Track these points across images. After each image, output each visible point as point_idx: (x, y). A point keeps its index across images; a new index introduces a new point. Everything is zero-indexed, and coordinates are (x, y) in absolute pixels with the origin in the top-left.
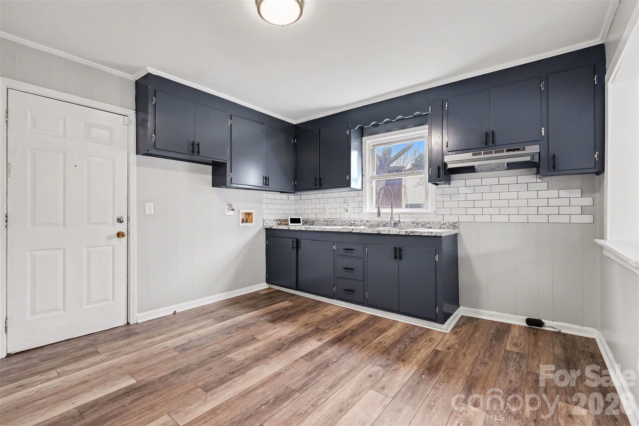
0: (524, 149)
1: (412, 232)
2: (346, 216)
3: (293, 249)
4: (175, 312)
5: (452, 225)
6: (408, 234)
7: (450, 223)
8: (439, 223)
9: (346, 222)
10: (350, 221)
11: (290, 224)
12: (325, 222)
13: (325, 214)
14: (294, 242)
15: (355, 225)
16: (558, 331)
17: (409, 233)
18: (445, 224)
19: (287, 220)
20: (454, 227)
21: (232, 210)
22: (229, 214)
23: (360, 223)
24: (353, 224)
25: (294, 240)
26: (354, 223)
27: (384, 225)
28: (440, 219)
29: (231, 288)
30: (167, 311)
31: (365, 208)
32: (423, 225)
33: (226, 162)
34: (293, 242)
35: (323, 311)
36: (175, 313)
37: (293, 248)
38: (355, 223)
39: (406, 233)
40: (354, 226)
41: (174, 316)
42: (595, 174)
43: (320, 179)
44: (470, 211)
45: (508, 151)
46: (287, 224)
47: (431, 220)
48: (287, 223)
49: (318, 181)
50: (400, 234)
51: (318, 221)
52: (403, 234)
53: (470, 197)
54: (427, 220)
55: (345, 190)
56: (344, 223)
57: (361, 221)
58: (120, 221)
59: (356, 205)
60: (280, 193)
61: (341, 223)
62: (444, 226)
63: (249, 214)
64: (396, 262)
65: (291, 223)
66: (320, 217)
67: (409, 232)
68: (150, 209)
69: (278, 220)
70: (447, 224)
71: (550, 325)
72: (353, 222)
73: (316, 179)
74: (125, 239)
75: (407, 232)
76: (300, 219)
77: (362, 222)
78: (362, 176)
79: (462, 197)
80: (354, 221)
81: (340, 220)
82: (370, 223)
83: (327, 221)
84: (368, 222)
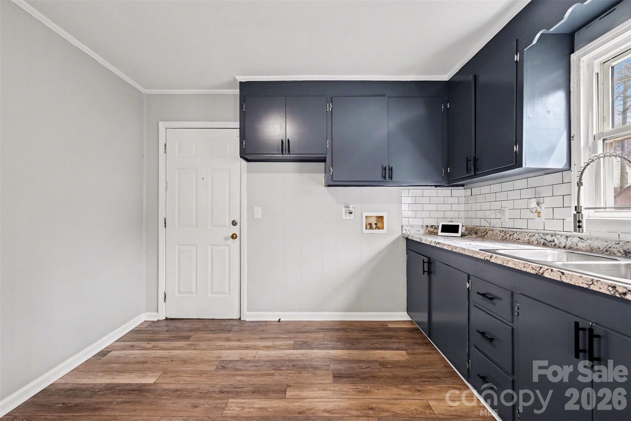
2: (537, 226)
3: (424, 274)
4: (280, 319)
9: (537, 235)
10: (544, 234)
11: (440, 233)
12: (501, 234)
13: (502, 219)
14: (426, 262)
15: (553, 244)
17: (624, 294)
19: (436, 228)
21: (350, 213)
22: (348, 217)
23: (563, 241)
24: (550, 241)
25: (426, 260)
26: (551, 239)
29: (349, 309)
30: (272, 317)
33: (325, 156)
34: (424, 262)
35: (429, 397)
36: (279, 321)
37: (424, 271)
38: (554, 241)
41: (278, 323)
43: (475, 160)
46: (436, 234)
48: (435, 231)
49: (471, 163)
50: (592, 287)
52: (601, 291)
57: (567, 237)
58: (234, 223)
60: (434, 187)
61: (527, 238)
63: (381, 218)
65: (442, 231)
66: (496, 224)
67: (621, 290)
68: (258, 213)
69: (429, 226)
72: (549, 238)
73: (468, 160)
74: (237, 240)
75: (614, 287)
76: (458, 226)
78: (570, 138)
80: (552, 236)
81: (526, 233)
82: (587, 243)
83: (504, 233)
84: (583, 241)
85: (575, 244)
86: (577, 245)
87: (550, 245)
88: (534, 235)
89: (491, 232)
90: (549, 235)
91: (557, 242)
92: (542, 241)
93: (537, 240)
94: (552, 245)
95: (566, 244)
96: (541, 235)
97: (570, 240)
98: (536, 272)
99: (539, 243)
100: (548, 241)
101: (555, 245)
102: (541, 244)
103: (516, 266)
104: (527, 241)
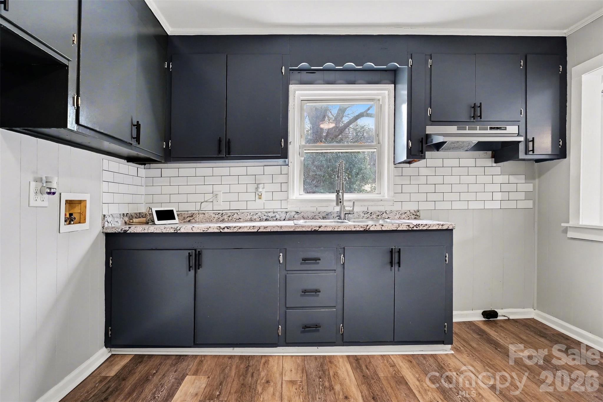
0: (506, 129)
1: (417, 226)
2: (256, 206)
3: (190, 270)
5: (413, 215)
6: (410, 229)
7: (412, 211)
8: (398, 212)
9: (259, 214)
10: (266, 212)
11: (160, 222)
12: (217, 216)
13: (215, 201)
15: (275, 218)
16: (507, 318)
17: (413, 227)
18: (405, 213)
20: (415, 216)
21: (49, 193)
22: (39, 203)
23: (283, 216)
24: (272, 217)
26: (273, 215)
27: (324, 218)
28: (397, 207)
31: (291, 191)
32: (378, 216)
34: (189, 256)
37: (190, 267)
38: (275, 216)
39: (407, 227)
40: (273, 220)
42: (534, 161)
43: (229, 142)
44: (431, 197)
45: (491, 128)
46: (155, 223)
47: (388, 209)
49: (223, 144)
50: (399, 229)
51: (203, 215)
52: (403, 229)
53: (431, 180)
54: (383, 209)
55: (256, 164)
56: (255, 217)
57: (287, 212)
59: (277, 187)
61: (249, 217)
62: (403, 216)
63: (78, 204)
64: (391, 270)
65: (159, 219)
66: (207, 207)
67: (411, 226)
69: (126, 215)
70: (408, 213)
71: (503, 313)
72: (271, 215)
73: (221, 141)
75: (409, 226)
76: (170, 211)
77: (288, 214)
79: (423, 180)
80: (274, 213)
81: (248, 212)
82: (301, 215)
83: (221, 215)
84: (299, 214)
85: (293, 216)
86: (294, 217)
87: (272, 220)
88: (257, 214)
89: (201, 216)
90: (271, 213)
91: (278, 217)
92: (265, 218)
93: (260, 217)
94: (273, 219)
95: (285, 217)
96: (263, 213)
97: (289, 214)
98: (364, 229)
99: (262, 219)
100: (270, 217)
101: (277, 219)
102: (264, 220)
103: (347, 229)
104: (249, 220)
